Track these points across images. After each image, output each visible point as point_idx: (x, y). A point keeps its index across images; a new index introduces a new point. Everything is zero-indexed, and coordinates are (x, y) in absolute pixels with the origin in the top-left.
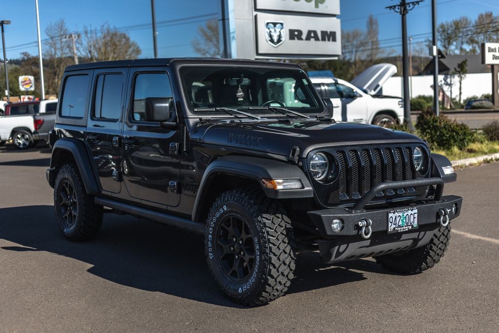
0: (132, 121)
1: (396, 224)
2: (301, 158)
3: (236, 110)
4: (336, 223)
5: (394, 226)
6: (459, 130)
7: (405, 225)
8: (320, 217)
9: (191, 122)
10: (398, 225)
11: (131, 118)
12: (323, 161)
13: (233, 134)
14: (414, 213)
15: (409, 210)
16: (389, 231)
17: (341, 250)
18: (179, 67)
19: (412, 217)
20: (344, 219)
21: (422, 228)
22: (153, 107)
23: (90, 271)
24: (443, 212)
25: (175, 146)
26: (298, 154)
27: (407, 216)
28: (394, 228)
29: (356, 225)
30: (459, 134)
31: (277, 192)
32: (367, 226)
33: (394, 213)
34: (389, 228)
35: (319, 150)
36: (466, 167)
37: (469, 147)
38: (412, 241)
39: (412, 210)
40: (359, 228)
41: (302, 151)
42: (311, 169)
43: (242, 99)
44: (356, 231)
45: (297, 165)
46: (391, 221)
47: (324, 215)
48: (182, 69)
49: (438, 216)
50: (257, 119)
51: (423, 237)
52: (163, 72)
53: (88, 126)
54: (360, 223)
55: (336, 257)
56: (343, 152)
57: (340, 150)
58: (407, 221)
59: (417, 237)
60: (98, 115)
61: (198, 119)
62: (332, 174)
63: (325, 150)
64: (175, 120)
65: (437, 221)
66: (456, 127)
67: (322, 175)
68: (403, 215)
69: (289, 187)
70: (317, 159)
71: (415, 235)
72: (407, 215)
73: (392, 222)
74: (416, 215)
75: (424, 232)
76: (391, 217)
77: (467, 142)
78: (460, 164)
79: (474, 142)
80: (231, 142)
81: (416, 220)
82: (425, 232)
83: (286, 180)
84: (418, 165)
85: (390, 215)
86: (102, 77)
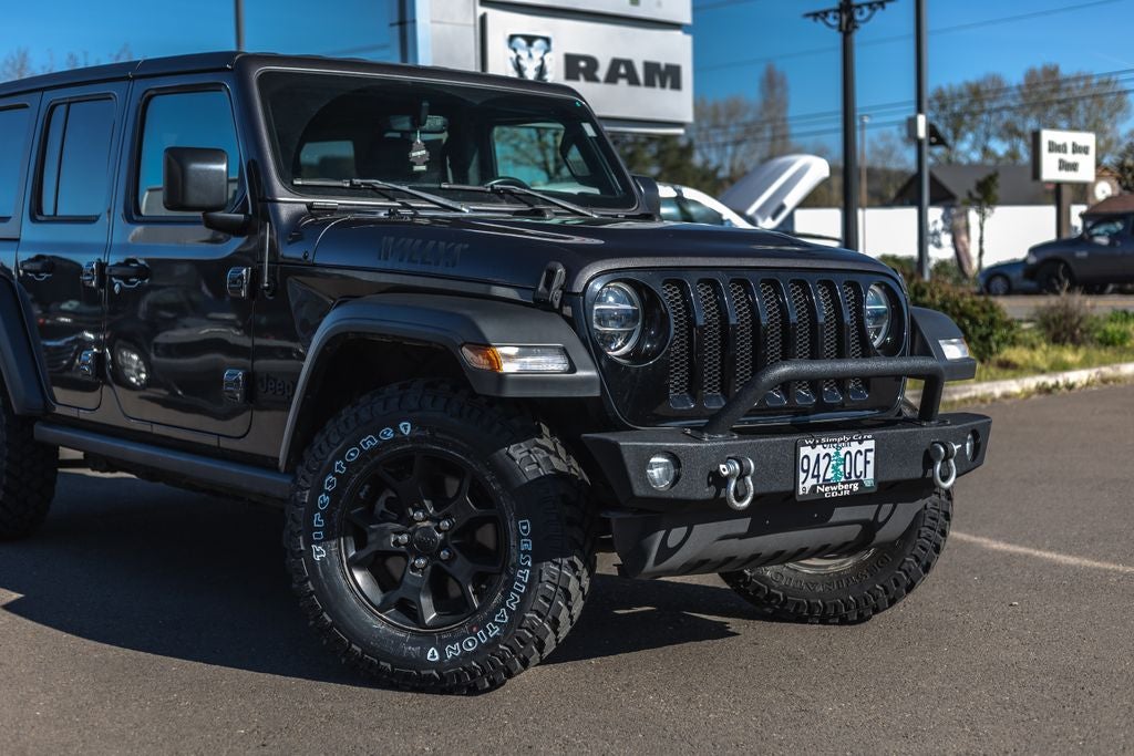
0: (135, 218)
1: (818, 476)
2: (568, 295)
3: (405, 188)
4: (659, 464)
5: (814, 481)
6: (977, 312)
7: (843, 479)
8: (616, 446)
9: (285, 212)
10: (824, 480)
11: (132, 214)
12: (628, 307)
13: (392, 239)
14: (867, 451)
15: (852, 440)
16: (801, 492)
17: (671, 543)
18: (256, 72)
19: (860, 459)
20: (680, 455)
21: (888, 491)
22: (184, 171)
23: (10, 607)
24: (942, 450)
25: (241, 277)
26: (562, 281)
27: (848, 456)
28: (814, 487)
29: (711, 474)
30: (977, 323)
31: (502, 378)
32: (741, 477)
33: (813, 446)
34: (801, 486)
35: (618, 275)
36: (994, 400)
37: (1002, 357)
38: (858, 528)
39: (860, 442)
40: (719, 481)
41: (571, 276)
42: (596, 326)
43: (423, 168)
44: (713, 488)
45: (559, 312)
46: (805, 468)
47: (626, 442)
48: (265, 79)
49: (929, 462)
50: (460, 211)
51: (889, 517)
52: (217, 87)
53: (22, 238)
54: (722, 466)
55: (658, 561)
56: (681, 285)
57: (675, 278)
58: (848, 470)
59: (872, 518)
60: (48, 209)
61: (305, 206)
62: (651, 340)
63: (632, 276)
64: (244, 210)
65: (925, 473)
66: (969, 306)
67: (626, 342)
68: (837, 454)
69: (535, 367)
70: (611, 299)
71: (866, 512)
72: (849, 452)
73: (807, 471)
74: (871, 456)
75: (891, 505)
76: (806, 457)
77: (998, 344)
78: (980, 394)
79: (1014, 343)
80: (386, 259)
81: (870, 468)
82: (895, 507)
83: (526, 351)
84: (877, 332)
85: (804, 451)
86: (60, 111)
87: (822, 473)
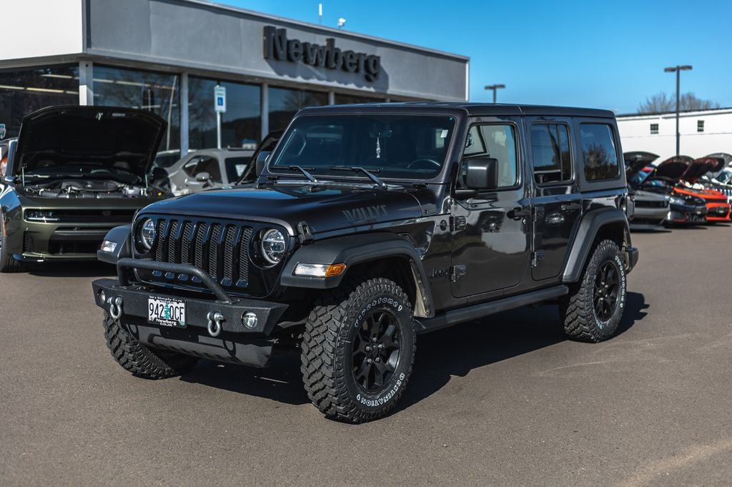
7: (169, 318)
10: (160, 317)
14: (181, 308)
15: (174, 301)
19: (178, 311)
28: (156, 319)
33: (155, 300)
34: (150, 317)
39: (178, 303)
58: (172, 315)
68: (167, 306)
72: (172, 307)
73: (152, 310)
74: (183, 311)
76: (152, 304)
81: (183, 316)
85: (150, 301)
87: (159, 313)
